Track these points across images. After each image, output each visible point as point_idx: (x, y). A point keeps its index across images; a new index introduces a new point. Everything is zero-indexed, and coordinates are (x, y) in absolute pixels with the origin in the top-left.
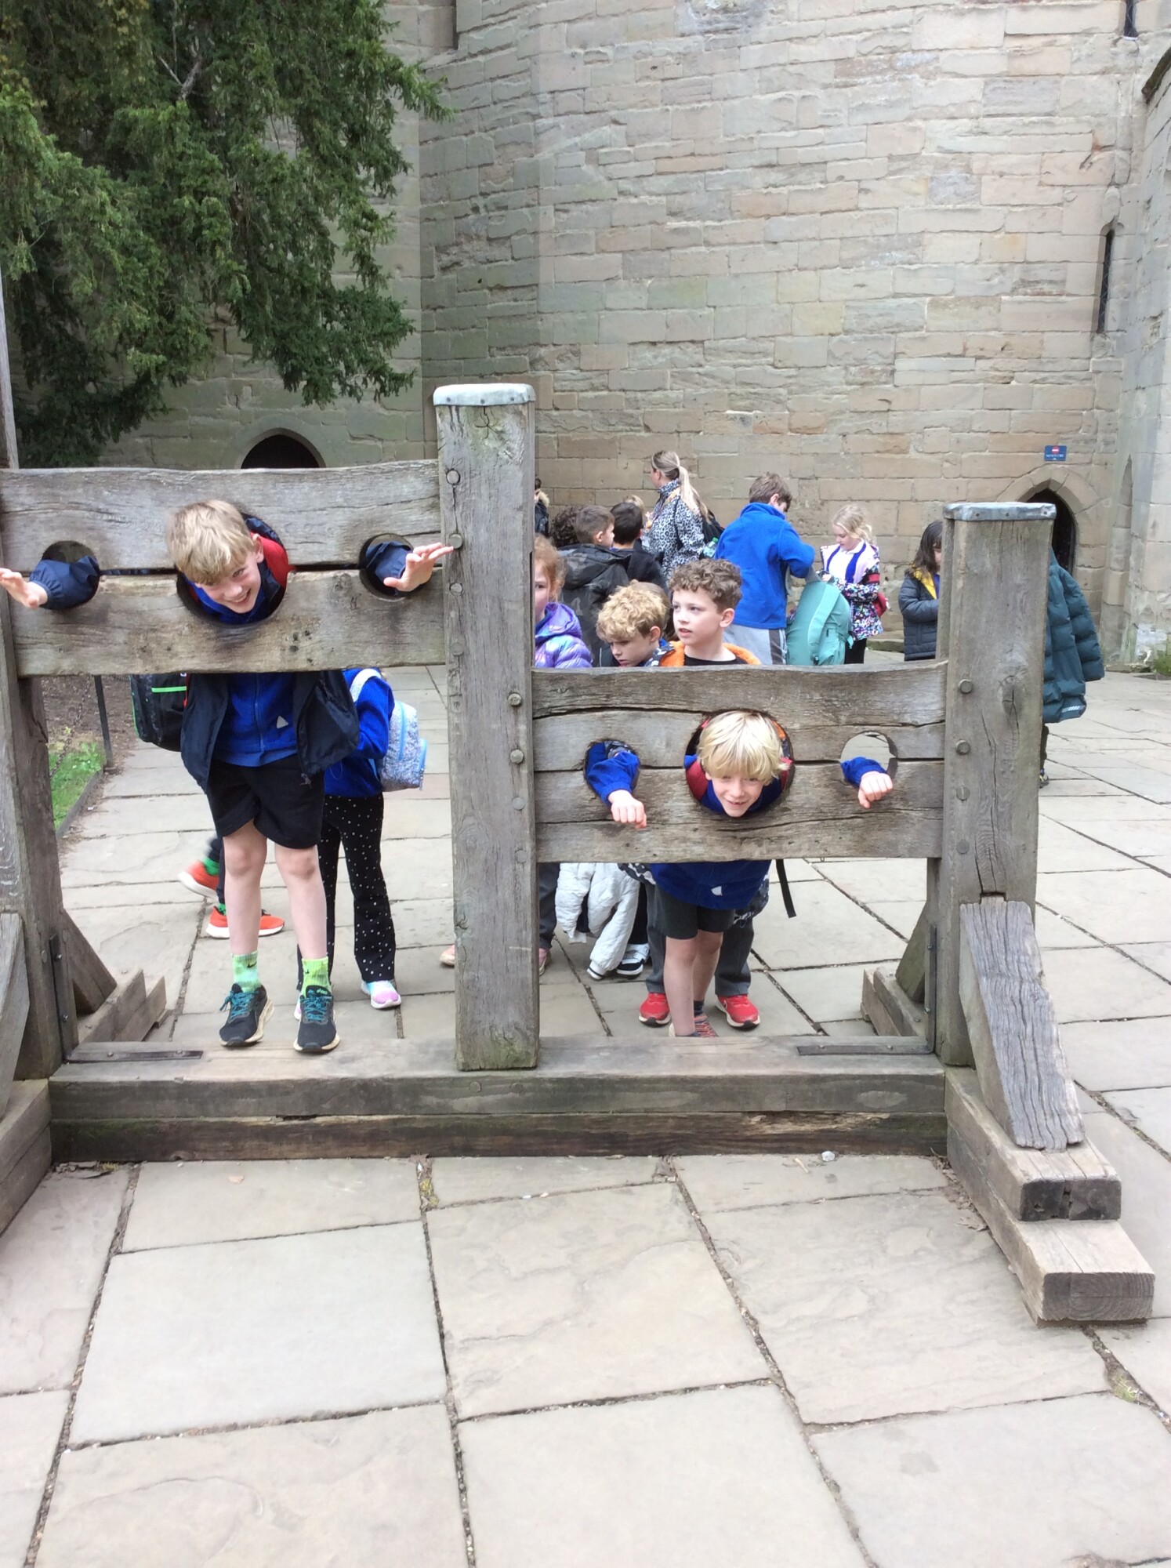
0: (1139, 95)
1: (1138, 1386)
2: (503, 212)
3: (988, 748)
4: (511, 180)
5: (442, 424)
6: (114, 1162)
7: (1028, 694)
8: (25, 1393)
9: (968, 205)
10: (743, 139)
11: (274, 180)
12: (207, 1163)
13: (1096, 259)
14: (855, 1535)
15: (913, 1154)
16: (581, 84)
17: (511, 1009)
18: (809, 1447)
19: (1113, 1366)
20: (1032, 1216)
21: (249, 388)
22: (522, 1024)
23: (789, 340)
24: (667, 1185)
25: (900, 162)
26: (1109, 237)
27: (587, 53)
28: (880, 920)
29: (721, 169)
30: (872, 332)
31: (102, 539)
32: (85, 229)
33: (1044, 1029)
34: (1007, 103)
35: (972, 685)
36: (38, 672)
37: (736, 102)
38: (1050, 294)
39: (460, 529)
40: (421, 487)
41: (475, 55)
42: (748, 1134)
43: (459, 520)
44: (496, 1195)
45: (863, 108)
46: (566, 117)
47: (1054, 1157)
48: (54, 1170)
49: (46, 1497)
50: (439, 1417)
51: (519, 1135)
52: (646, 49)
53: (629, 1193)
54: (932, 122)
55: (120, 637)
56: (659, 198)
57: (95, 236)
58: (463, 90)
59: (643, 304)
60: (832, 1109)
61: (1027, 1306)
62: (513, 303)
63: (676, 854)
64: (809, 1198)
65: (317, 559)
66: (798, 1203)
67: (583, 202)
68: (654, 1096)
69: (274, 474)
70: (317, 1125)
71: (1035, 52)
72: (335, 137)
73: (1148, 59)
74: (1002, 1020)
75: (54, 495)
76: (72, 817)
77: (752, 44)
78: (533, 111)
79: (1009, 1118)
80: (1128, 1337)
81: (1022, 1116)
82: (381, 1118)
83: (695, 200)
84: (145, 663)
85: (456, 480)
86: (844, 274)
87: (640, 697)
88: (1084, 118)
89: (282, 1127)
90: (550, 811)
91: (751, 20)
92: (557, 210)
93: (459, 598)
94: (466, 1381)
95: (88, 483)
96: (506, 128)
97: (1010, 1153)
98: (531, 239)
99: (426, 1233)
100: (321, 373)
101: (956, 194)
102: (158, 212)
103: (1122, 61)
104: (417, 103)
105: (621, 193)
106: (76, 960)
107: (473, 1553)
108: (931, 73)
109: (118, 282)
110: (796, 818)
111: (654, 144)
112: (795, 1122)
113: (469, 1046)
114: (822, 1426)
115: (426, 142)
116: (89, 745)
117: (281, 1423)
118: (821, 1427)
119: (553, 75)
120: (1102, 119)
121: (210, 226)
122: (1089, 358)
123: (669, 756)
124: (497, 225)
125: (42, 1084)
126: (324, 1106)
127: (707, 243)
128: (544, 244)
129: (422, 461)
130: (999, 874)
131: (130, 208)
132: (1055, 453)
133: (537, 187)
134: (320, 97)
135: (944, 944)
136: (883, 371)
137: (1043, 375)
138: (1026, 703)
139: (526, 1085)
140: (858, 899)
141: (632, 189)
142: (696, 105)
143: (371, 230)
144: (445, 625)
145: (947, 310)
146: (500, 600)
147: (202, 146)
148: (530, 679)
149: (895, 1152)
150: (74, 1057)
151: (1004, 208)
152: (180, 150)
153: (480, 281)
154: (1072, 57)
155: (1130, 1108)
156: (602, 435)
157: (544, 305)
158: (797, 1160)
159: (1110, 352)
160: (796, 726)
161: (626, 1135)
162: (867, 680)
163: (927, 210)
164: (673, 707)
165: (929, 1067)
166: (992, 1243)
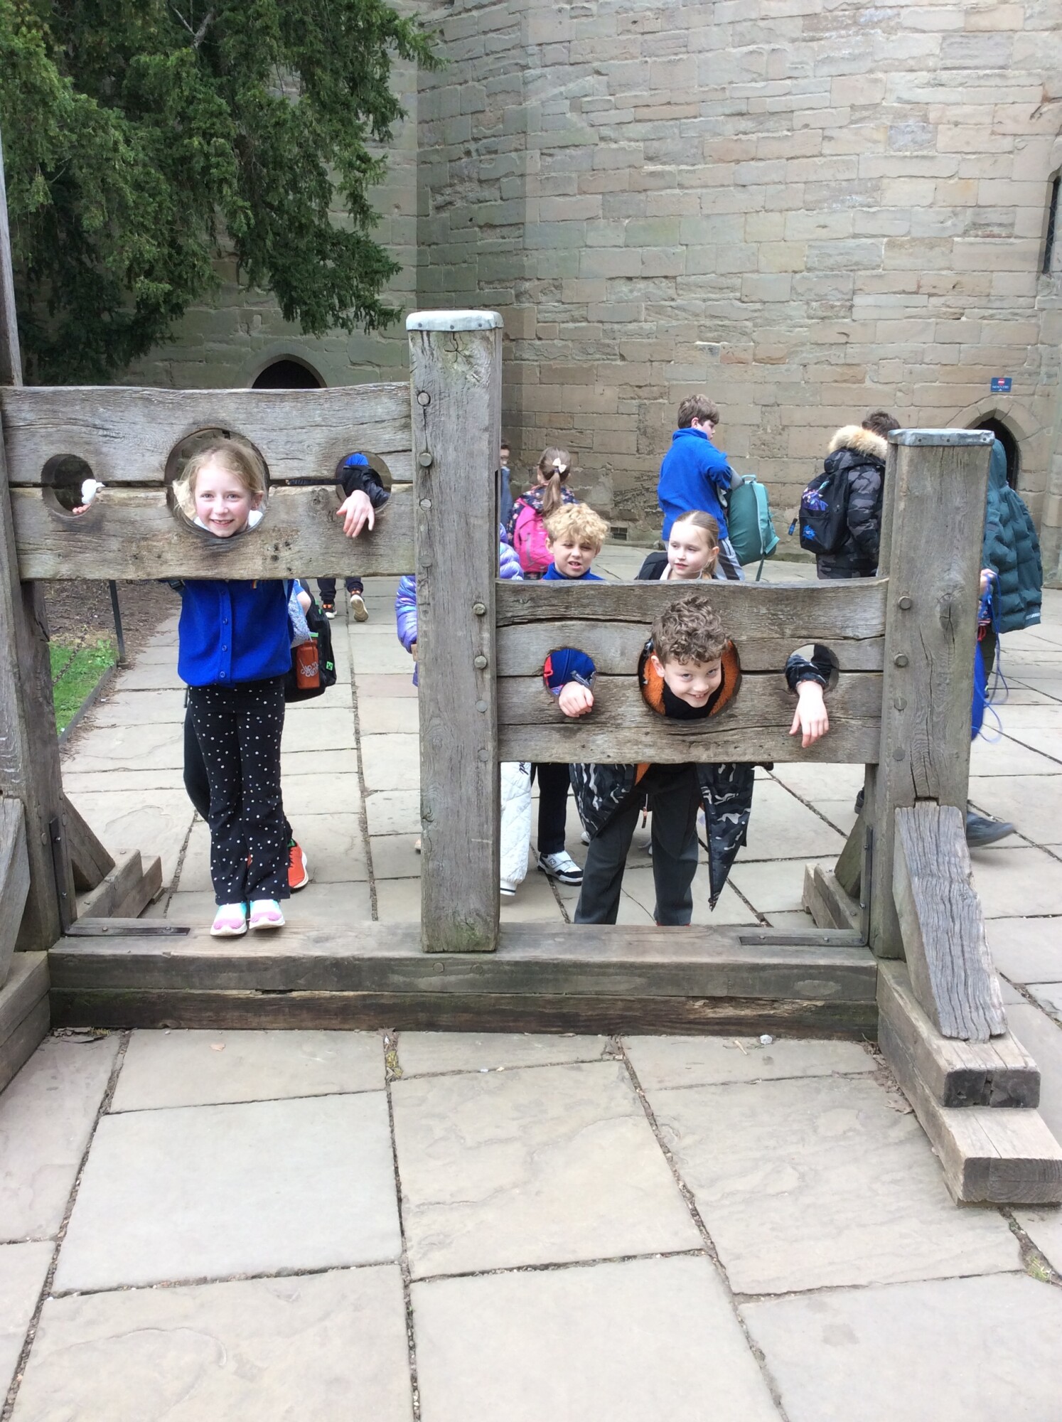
1: (1052, 1267)
2: (493, 156)
3: (925, 662)
4: (501, 126)
5: (414, 349)
6: (107, 1028)
7: (965, 611)
8: (14, 1242)
9: (925, 153)
10: (716, 90)
11: (277, 124)
12: (193, 1031)
13: (1043, 204)
14: (778, 1402)
15: (846, 1039)
16: (566, 37)
17: (473, 896)
18: (737, 1315)
19: (1027, 1247)
20: (955, 1103)
21: (259, 317)
22: (484, 912)
23: (755, 276)
24: (614, 1062)
25: (862, 112)
26: (1056, 184)
27: (572, 8)
28: (823, 818)
29: (695, 117)
30: (832, 269)
31: (98, 453)
32: (100, 165)
33: (971, 926)
34: (963, 57)
35: (911, 602)
36: (39, 576)
37: (709, 55)
38: (999, 236)
39: (429, 447)
40: (393, 408)
41: (470, 10)
42: (692, 1017)
43: (429, 439)
44: (456, 1068)
45: (828, 60)
46: (553, 68)
47: (977, 1047)
48: (52, 1035)
49: (28, 1342)
50: (393, 1276)
51: (478, 1013)
52: (627, 5)
53: (579, 1069)
54: (893, 74)
55: (115, 544)
56: (637, 144)
57: (109, 172)
58: (458, 42)
59: (621, 242)
60: (772, 996)
61: (948, 1188)
62: (501, 240)
63: (629, 756)
64: (746, 1079)
65: (297, 474)
66: (735, 1083)
67: (567, 147)
68: (605, 979)
69: (258, 393)
70: (293, 999)
71: (990, 10)
72: (336, 85)
74: (932, 918)
75: (53, 411)
76: (86, 707)
78: (522, 62)
79: (936, 1009)
80: (1043, 1219)
81: (948, 1008)
82: (351, 993)
83: (671, 146)
84: (137, 571)
85: (426, 401)
86: (807, 216)
87: (597, 608)
88: (1035, 71)
89: (261, 999)
90: (511, 713)
92: (542, 154)
93: (428, 513)
94: (419, 1243)
95: (84, 400)
96: (497, 78)
97: (936, 1043)
98: (518, 181)
99: (390, 1102)
100: (318, 304)
101: (915, 142)
102: (170, 152)
104: (411, 52)
105: (602, 139)
106: (76, 841)
107: (419, 1407)
108: (892, 28)
109: (130, 215)
110: (742, 724)
111: (632, 93)
112: (735, 1007)
113: (433, 930)
114: (751, 1296)
115: (423, 90)
116: (105, 641)
117: (247, 1279)
118: (749, 1297)
119: (542, 28)
120: (1052, 73)
121: (218, 165)
122: (1035, 297)
123: (623, 664)
124: (488, 167)
125: (41, 956)
126: (300, 981)
127: (681, 186)
128: (530, 185)
129: (394, 384)
130: (932, 781)
131: (144, 149)
132: (1001, 384)
133: (524, 132)
134: (321, 47)
135: (880, 844)
136: (842, 306)
137: (991, 312)
138: (962, 620)
139: (485, 967)
140: (804, 797)
141: (612, 134)
142: (673, 57)
143: (364, 172)
144: (415, 538)
145: (903, 251)
146: (467, 516)
147: (212, 91)
148: (494, 590)
149: (829, 1037)
150: (72, 931)
151: (958, 156)
152: (186, 93)
153: (471, 220)
154: (1025, 14)
155: (1051, 1000)
156: (581, 363)
157: (529, 242)
158: (737, 1042)
159: (1055, 291)
160: (744, 638)
161: (577, 1015)
162: (811, 595)
163: (886, 157)
164: (627, 618)
165: (863, 959)
166: (916, 1125)
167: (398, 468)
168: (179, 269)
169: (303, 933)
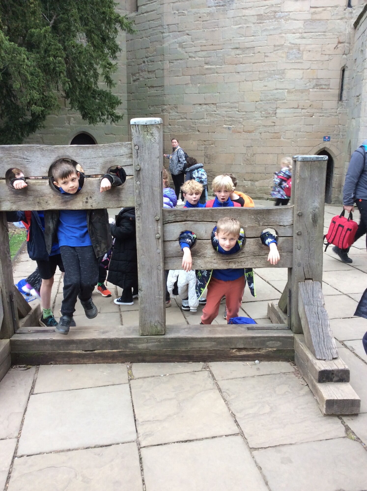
0: (353, 26)
1: (356, 435)
2: (153, 63)
3: (307, 233)
4: (155, 53)
5: (133, 131)
6: (31, 365)
7: (320, 216)
8: (3, 439)
9: (299, 61)
10: (228, 40)
11: (80, 53)
12: (61, 365)
13: (339, 78)
14: (267, 484)
15: (284, 361)
16: (177, 22)
17: (157, 316)
18: (252, 455)
19: (347, 429)
20: (322, 381)
21: (73, 118)
22: (160, 321)
23: (243, 103)
24: (206, 371)
25: (278, 47)
26: (343, 71)
27: (179, 13)
28: (273, 287)
29: (221, 49)
30: (269, 101)
31: (25, 167)
32: (19, 66)
33: (325, 322)
34: (311, 28)
35: (302, 213)
36: (5, 210)
37: (226, 28)
38: (325, 89)
39: (139, 164)
40: (126, 151)
41: (144, 13)
42: (232, 355)
43: (139, 161)
44: (152, 375)
45: (266, 30)
46: (172, 33)
47: (328, 362)
48: (12, 368)
49: (10, 473)
50: (134, 447)
51: (159, 356)
52: (197, 11)
53: (194, 374)
54: (288, 34)
55: (31, 198)
56: (202, 59)
57: (22, 69)
58: (140, 24)
59: (197, 92)
60: (259, 347)
61: (320, 410)
62: (156, 92)
63: (208, 267)
64: (251, 376)
65: (94, 174)
66: (247, 377)
67: (178, 60)
68: (202, 343)
69: (80, 146)
70: (95, 353)
71: (320, 13)
73: (355, 15)
74: (312, 319)
75: (9, 153)
76: (18, 255)
77: (231, 10)
78: (162, 31)
79: (314, 350)
80: (352, 419)
81: (318, 349)
82: (115, 351)
83: (213, 59)
84: (39, 207)
85: (138, 148)
86: (260, 82)
87: (197, 217)
88: (335, 33)
89: (84, 353)
90: (169, 253)
91: (230, 2)
92: (170, 62)
93: (139, 186)
94: (143, 435)
95: (20, 149)
96: (153, 36)
97: (315, 361)
98: (162, 71)
99: (130, 387)
100: (94, 114)
101: (296, 57)
102: (42, 62)
103: (347, 15)
104: (125, 28)
105: (190, 57)
106: (19, 301)
108: (287, 19)
109: (29, 84)
110: (247, 255)
111: (200, 41)
112: (247, 351)
113: (143, 328)
114: (256, 449)
115: (128, 41)
116: (23, 232)
117: (84, 449)
119: (168, 19)
120: (341, 34)
121: (59, 67)
122: (337, 109)
123: (206, 236)
124: (151, 67)
125: (8, 340)
126: (98, 347)
127: (217, 73)
128: (166, 73)
129: (127, 143)
130: (310, 273)
131: (33, 61)
132: (327, 139)
133: (163, 55)
134: (94, 26)
135: (293, 295)
136: (273, 113)
137: (323, 114)
138: (319, 219)
139: (161, 340)
140: (266, 280)
141: (193, 55)
142: (213, 29)
143: (110, 69)
144: (135, 195)
145: (293, 94)
146: (152, 187)
147: (57, 42)
148: (162, 212)
149: (278, 361)
150: (18, 332)
151: (310, 62)
152: (48, 42)
153: (146, 85)
154: (331, 14)
155: (352, 346)
156: (184, 133)
157: (166, 92)
158: (247, 363)
159: (344, 107)
160: (246, 226)
161: (193, 356)
162: (268, 212)
163: (286, 62)
164: (207, 220)
165: (289, 334)
166: (309, 389)
167: (128, 171)
168: (46, 102)
169: (98, 330)
